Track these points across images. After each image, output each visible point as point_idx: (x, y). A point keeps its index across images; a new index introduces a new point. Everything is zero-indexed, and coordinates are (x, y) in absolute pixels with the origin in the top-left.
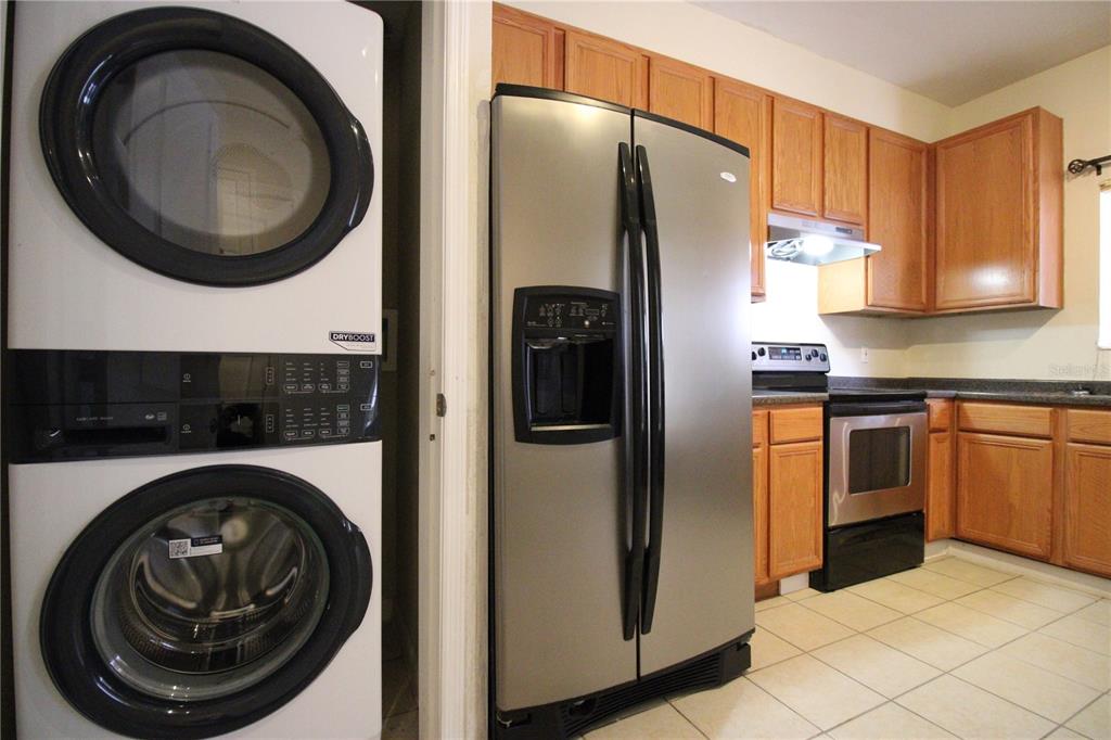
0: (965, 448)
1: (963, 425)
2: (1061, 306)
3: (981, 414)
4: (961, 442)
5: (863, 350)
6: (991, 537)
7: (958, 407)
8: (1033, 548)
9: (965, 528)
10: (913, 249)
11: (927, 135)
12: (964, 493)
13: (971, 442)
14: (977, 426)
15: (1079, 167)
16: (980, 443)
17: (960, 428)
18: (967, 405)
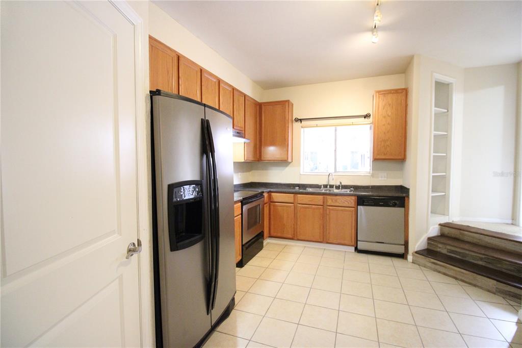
0: (272, 207)
1: (271, 200)
2: (292, 161)
3: (277, 197)
4: (271, 205)
5: (240, 174)
6: (279, 235)
7: (270, 195)
8: (290, 236)
9: (273, 233)
10: (255, 140)
11: (259, 100)
12: (272, 222)
13: (274, 206)
14: (275, 200)
15: (297, 120)
16: (277, 206)
17: (271, 201)
18: (273, 194)
